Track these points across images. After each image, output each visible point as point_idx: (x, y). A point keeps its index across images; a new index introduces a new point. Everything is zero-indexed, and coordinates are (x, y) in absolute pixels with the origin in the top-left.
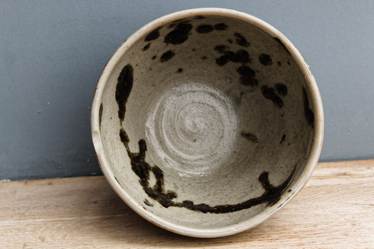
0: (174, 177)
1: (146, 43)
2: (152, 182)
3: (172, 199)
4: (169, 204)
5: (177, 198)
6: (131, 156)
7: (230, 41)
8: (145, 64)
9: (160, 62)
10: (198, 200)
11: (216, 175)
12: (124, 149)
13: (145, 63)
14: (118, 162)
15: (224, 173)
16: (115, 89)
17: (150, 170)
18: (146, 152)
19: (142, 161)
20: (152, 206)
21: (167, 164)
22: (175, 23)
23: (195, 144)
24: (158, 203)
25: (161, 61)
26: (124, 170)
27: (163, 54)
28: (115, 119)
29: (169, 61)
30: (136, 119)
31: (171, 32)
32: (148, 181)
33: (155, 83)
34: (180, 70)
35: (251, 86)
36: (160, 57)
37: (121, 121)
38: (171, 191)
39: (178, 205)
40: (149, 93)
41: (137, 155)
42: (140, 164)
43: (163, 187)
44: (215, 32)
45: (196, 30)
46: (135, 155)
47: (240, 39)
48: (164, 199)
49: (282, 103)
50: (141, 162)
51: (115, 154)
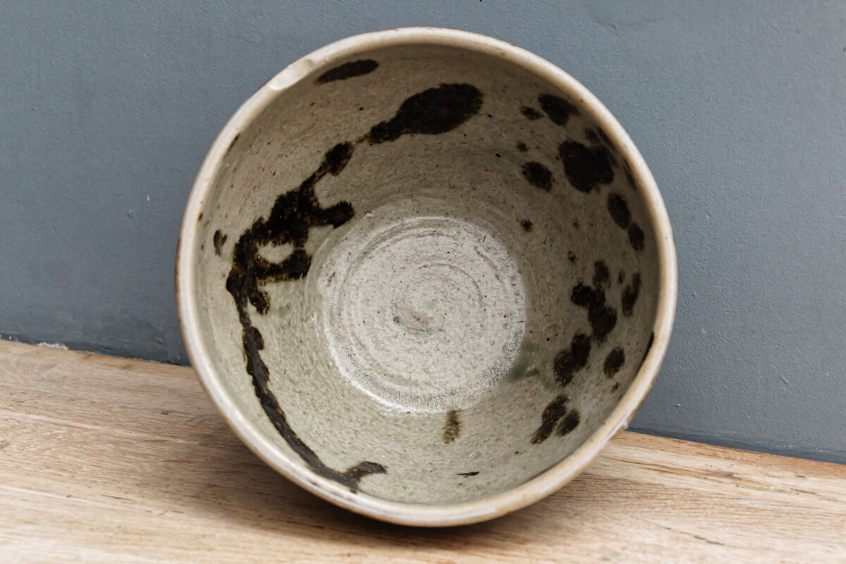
0: (302, 304)
1: (537, 107)
2: (273, 253)
3: (252, 303)
4: (238, 294)
5: (258, 314)
6: (306, 190)
7: (621, 279)
8: (501, 135)
9: (521, 169)
10: (271, 360)
11: (342, 390)
12: (313, 166)
13: (503, 134)
14: (280, 156)
15: (355, 404)
16: (420, 90)
17: (297, 246)
18: (331, 226)
19: (308, 219)
20: (218, 252)
21: (326, 283)
22: (599, 136)
23: (391, 323)
24: (230, 269)
25: (524, 170)
26: (267, 174)
27: (538, 161)
28: (366, 121)
29: (533, 188)
30: (388, 177)
31: (581, 146)
32: (270, 243)
33: (479, 187)
34: (527, 226)
35: (557, 377)
36: (529, 160)
37: (366, 136)
38: (269, 299)
39: (243, 317)
40: (454, 182)
41: (315, 204)
42: (299, 216)
43: (271, 281)
44: (624, 234)
45: (610, 195)
46: (312, 199)
47: (632, 291)
48: (243, 282)
49: (542, 440)
50: (305, 219)
51: (294, 145)
